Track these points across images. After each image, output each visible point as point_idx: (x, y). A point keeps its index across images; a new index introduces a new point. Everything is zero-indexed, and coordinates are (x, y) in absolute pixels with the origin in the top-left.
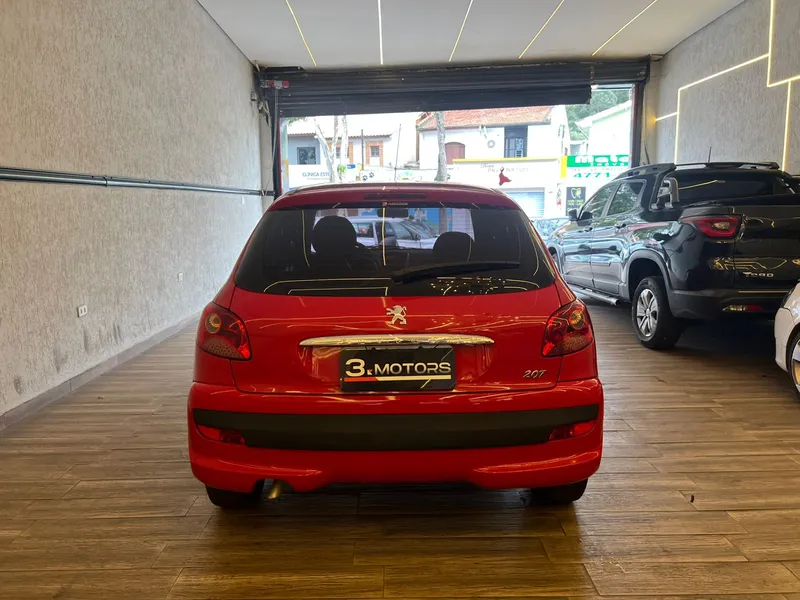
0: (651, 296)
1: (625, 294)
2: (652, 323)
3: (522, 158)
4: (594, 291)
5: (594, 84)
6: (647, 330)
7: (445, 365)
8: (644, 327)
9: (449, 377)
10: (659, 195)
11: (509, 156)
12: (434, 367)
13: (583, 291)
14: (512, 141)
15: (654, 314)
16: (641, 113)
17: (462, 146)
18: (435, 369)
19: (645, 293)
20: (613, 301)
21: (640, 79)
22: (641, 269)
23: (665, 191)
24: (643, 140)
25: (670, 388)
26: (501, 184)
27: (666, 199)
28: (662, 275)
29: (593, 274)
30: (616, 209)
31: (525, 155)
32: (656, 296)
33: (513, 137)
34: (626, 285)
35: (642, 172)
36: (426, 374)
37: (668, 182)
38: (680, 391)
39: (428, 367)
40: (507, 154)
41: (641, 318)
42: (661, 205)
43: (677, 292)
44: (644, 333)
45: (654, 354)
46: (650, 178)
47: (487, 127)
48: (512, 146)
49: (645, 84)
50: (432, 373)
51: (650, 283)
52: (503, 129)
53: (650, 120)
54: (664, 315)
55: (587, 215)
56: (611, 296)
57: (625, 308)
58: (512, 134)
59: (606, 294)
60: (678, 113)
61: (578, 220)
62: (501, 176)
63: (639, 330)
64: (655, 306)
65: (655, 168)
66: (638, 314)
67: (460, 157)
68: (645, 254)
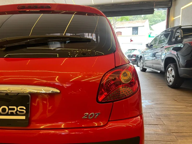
0: (172, 70)
1: (163, 69)
2: (172, 79)
3: (137, 35)
4: (153, 69)
5: (155, 8)
6: (170, 82)
7: (22, 108)
8: (169, 81)
9: (24, 118)
10: (176, 36)
11: (133, 35)
12: (14, 109)
13: (150, 69)
14: (134, 31)
15: (173, 76)
16: (169, 17)
17: (121, 32)
18: (14, 111)
19: (170, 69)
20: (159, 72)
21: (169, 6)
22: (169, 61)
23: (178, 34)
24: (169, 25)
25: (179, 104)
26: (131, 42)
27: (178, 37)
28: (176, 62)
29: (153, 63)
30: (161, 42)
31: (137, 34)
32: (174, 70)
33: (134, 30)
34: (163, 66)
35: (170, 30)
36: (7, 114)
37: (179, 31)
38: (183, 105)
39: (9, 109)
40: (133, 34)
41: (168, 77)
42: (176, 39)
43: (182, 68)
44: (169, 83)
45: (173, 90)
46: (172, 31)
47: (128, 27)
48: (134, 32)
49: (171, 7)
50: (12, 114)
51: (171, 65)
52: (132, 28)
53: (172, 19)
54: (177, 76)
55: (152, 45)
56: (158, 70)
57: (163, 74)
58: (134, 29)
59: (157, 70)
60: (180, 16)
61: (149, 47)
62: (131, 40)
63: (167, 81)
64: (173, 73)
65: (174, 28)
66: (167, 76)
67: (120, 35)
68: (170, 56)
